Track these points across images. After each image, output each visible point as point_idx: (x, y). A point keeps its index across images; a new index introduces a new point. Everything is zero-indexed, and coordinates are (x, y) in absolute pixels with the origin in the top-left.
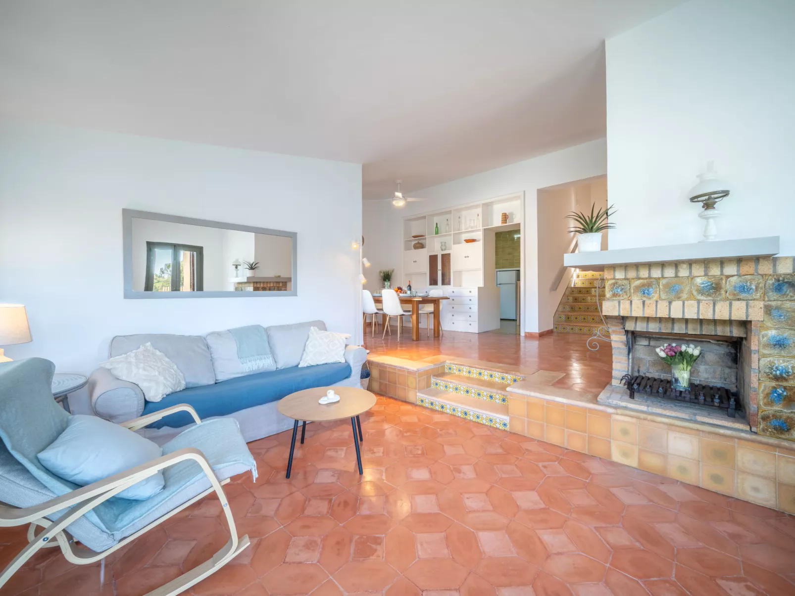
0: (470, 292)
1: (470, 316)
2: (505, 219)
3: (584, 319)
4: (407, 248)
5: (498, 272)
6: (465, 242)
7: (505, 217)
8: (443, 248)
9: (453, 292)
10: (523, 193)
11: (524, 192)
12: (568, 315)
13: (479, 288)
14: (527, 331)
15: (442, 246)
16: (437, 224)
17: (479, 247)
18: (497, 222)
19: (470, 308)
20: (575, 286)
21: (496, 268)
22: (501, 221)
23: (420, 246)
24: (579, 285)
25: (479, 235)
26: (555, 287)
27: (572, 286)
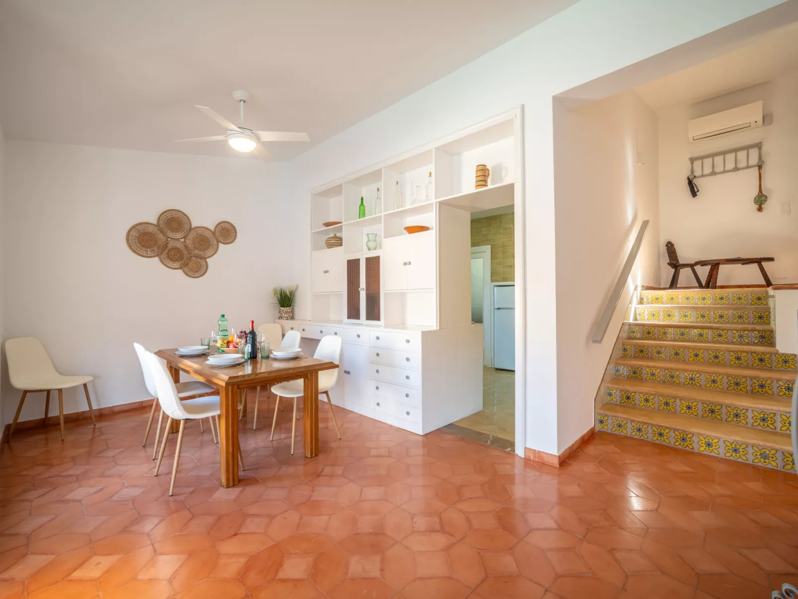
0: (408, 341)
1: (407, 395)
2: (481, 178)
3: (667, 404)
4: (316, 247)
5: (495, 288)
6: (405, 231)
7: (483, 174)
8: (371, 244)
9: (378, 338)
10: (519, 111)
11: (523, 107)
12: (626, 391)
13: (425, 335)
14: (531, 445)
15: (368, 241)
16: (362, 199)
17: (428, 242)
18: (468, 186)
19: (408, 377)
20: (635, 319)
21: (492, 281)
22: (474, 184)
23: (336, 242)
24: (646, 320)
25: (430, 219)
26: (597, 334)
27: (631, 321)
